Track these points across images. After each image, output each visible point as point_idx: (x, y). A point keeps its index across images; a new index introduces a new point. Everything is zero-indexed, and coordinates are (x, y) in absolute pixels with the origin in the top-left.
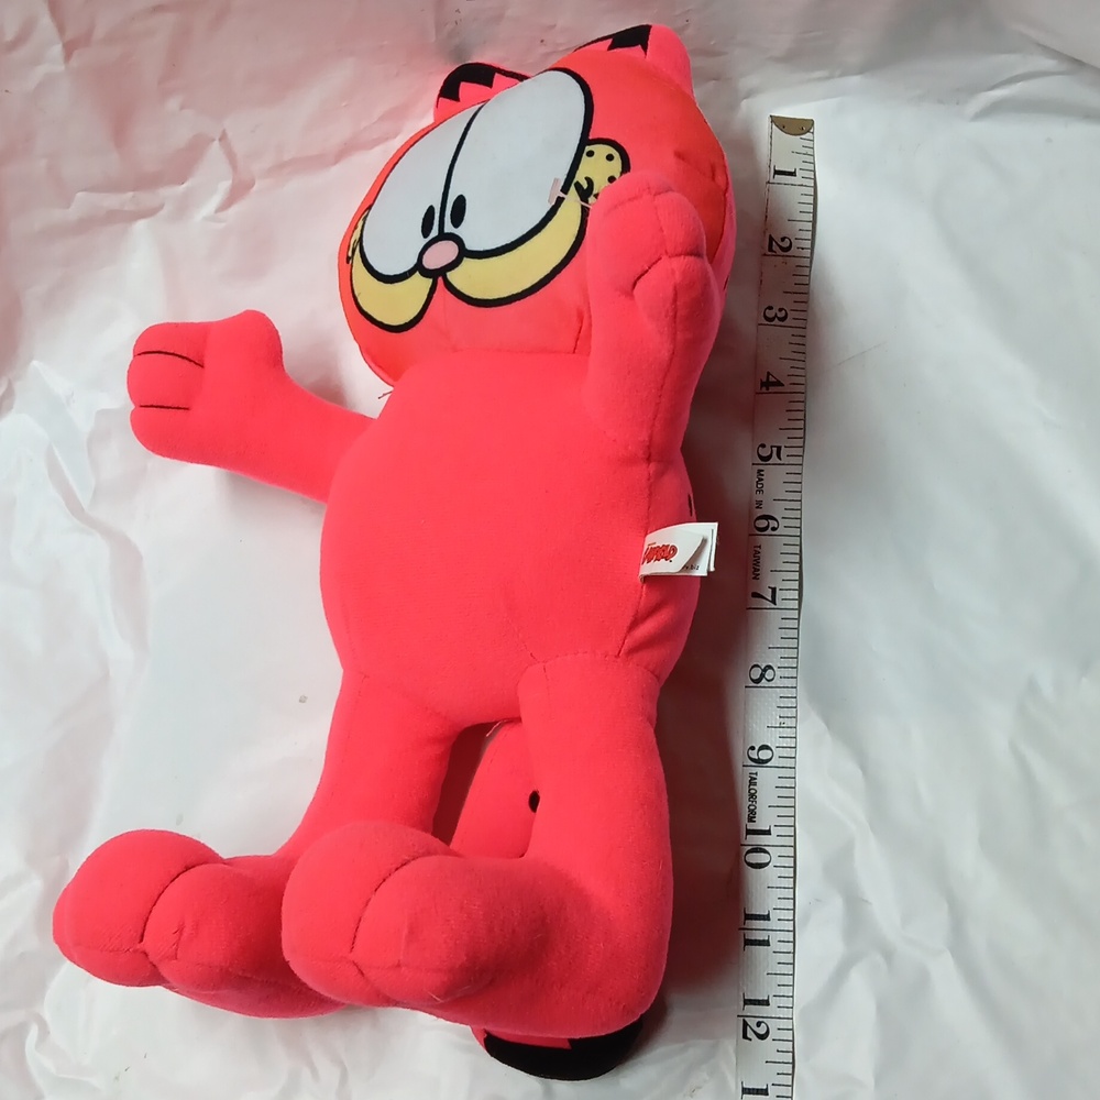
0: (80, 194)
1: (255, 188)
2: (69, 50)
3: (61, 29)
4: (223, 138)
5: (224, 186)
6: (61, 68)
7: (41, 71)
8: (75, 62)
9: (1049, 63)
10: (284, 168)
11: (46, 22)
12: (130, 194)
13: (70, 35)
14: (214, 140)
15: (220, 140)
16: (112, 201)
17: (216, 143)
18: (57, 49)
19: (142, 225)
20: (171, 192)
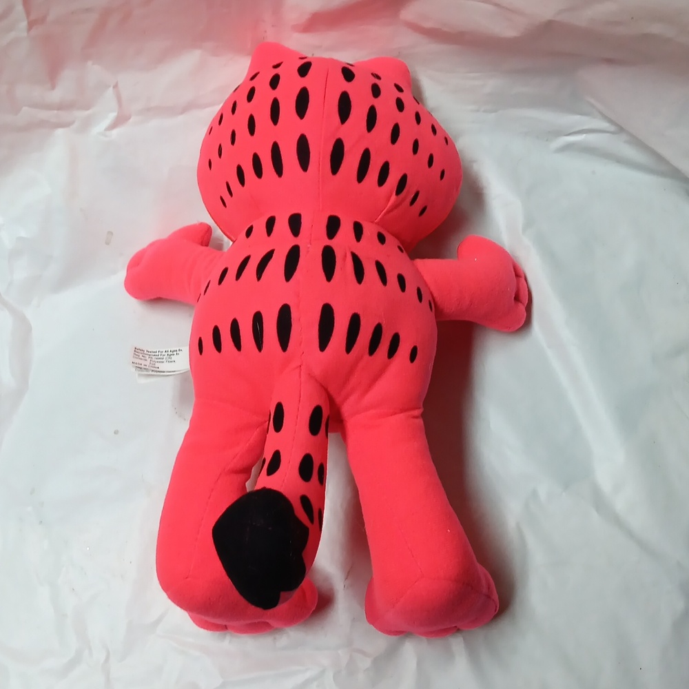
0: (25, 109)
1: (131, 120)
2: (31, 25)
3: (28, 13)
4: (116, 86)
5: (112, 116)
6: (25, 34)
7: (13, 35)
8: (34, 32)
9: (604, 125)
10: (150, 111)
11: (20, 8)
12: (56, 112)
13: (33, 17)
14: (110, 86)
15: (114, 87)
16: (43, 115)
17: (111, 88)
18: (24, 24)
19: (60, 131)
20: (80, 114)
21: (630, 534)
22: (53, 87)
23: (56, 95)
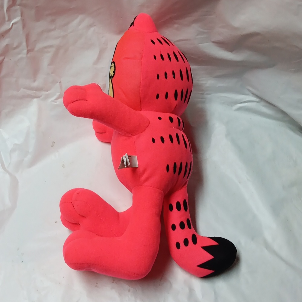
0: (22, 89)
2: (28, 51)
3: (27, 46)
4: (60, 82)
5: (58, 94)
6: (25, 56)
7: (20, 56)
8: (29, 55)
9: (254, 99)
11: (24, 44)
12: (34, 91)
13: (29, 48)
14: (58, 82)
15: (59, 83)
16: (29, 92)
17: (58, 83)
18: (25, 51)
19: (35, 100)
20: (44, 93)
21: (281, 259)
22: (34, 81)
23: (35, 84)
